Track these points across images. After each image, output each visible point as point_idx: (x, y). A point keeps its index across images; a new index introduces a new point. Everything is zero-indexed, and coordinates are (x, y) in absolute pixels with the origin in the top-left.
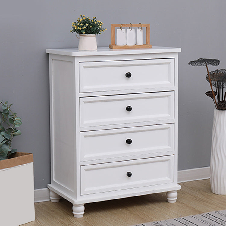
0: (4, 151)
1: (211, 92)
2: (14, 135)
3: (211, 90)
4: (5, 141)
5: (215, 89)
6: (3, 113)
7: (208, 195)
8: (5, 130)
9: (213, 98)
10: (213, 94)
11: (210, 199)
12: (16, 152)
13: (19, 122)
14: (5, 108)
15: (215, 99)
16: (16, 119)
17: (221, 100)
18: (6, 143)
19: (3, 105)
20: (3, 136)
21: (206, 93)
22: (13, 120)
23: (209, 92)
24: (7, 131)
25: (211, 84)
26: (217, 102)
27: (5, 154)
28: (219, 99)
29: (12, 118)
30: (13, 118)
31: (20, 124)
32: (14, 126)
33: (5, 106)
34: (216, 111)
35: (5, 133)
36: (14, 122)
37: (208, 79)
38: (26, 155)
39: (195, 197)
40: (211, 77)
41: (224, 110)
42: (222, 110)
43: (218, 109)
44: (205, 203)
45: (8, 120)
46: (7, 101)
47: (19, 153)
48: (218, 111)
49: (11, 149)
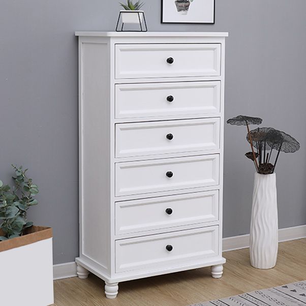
0: (19, 224)
1: (252, 153)
2: (29, 205)
3: (252, 151)
4: (19, 213)
5: (256, 150)
6: (17, 180)
7: (247, 269)
8: (20, 199)
9: (253, 160)
10: (254, 156)
11: (250, 275)
12: (32, 226)
13: (35, 190)
14: (20, 174)
15: (256, 161)
16: (31, 186)
17: (262, 163)
18: (21, 215)
19: (17, 170)
20: (17, 207)
21: (247, 154)
22: (28, 188)
23: (250, 153)
24: (22, 200)
25: (252, 145)
26: (258, 165)
27: (19, 228)
28: (260, 162)
29: (27, 186)
30: (29, 185)
31: (36, 193)
32: (30, 195)
33: (19, 172)
34: (257, 175)
35: (19, 203)
36: (30, 190)
37: (248, 138)
38: (43, 229)
39: (233, 272)
40: (252, 136)
41: (266, 174)
42: (264, 174)
43: (259, 173)
44: (245, 280)
45: (23, 187)
46: (22, 166)
47: (35, 227)
48: (259, 174)
49: (26, 221)
